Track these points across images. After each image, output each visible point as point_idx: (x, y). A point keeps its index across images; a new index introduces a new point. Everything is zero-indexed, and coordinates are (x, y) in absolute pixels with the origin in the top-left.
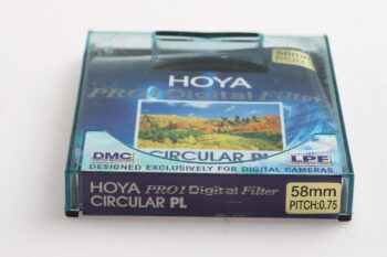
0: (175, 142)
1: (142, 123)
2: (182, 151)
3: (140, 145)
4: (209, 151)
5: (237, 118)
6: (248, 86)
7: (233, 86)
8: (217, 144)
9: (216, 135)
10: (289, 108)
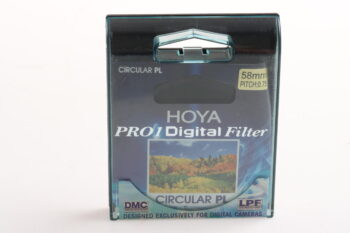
0: (171, 187)
1: (151, 166)
2: (175, 195)
3: (151, 191)
4: (192, 194)
5: (210, 157)
6: (219, 121)
7: (209, 121)
8: (196, 187)
9: (196, 178)
10: (243, 146)
